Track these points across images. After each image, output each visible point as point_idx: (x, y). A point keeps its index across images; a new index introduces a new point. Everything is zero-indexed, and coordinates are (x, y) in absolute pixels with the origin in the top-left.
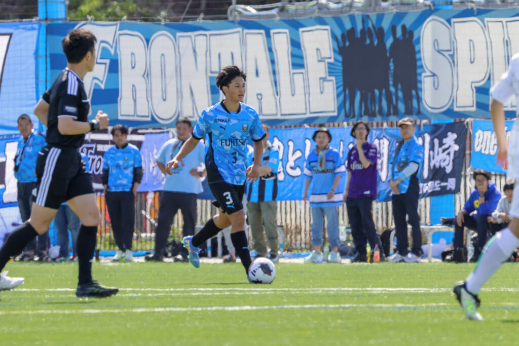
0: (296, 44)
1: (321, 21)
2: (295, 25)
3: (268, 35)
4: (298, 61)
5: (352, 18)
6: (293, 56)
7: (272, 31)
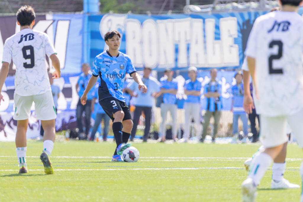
0: (217, 27)
1: (233, 15)
2: (218, 16)
3: (204, 22)
4: (217, 36)
5: (249, 14)
6: (216, 33)
7: (206, 20)
